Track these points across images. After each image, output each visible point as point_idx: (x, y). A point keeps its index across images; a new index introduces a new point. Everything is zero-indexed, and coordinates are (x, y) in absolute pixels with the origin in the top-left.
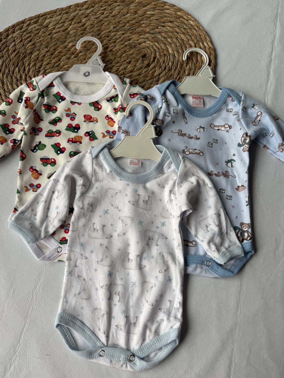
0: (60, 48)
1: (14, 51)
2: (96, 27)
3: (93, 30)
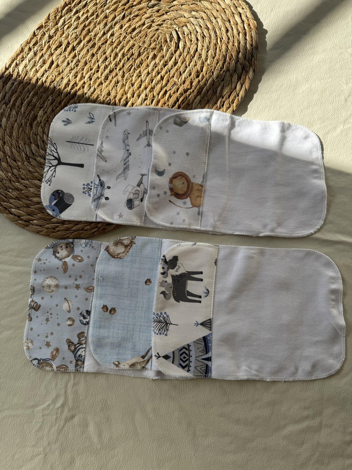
1: (13, 127)
2: (84, 39)
3: (82, 44)
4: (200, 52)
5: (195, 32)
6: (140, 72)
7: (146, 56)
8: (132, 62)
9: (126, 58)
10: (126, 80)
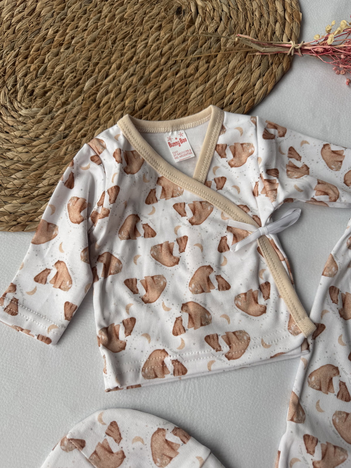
0: (36, 43)
4: (220, 34)
5: (220, 11)
6: (136, 41)
7: (150, 25)
8: (130, 28)
9: (124, 22)
10: (116, 47)
